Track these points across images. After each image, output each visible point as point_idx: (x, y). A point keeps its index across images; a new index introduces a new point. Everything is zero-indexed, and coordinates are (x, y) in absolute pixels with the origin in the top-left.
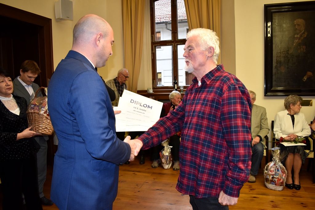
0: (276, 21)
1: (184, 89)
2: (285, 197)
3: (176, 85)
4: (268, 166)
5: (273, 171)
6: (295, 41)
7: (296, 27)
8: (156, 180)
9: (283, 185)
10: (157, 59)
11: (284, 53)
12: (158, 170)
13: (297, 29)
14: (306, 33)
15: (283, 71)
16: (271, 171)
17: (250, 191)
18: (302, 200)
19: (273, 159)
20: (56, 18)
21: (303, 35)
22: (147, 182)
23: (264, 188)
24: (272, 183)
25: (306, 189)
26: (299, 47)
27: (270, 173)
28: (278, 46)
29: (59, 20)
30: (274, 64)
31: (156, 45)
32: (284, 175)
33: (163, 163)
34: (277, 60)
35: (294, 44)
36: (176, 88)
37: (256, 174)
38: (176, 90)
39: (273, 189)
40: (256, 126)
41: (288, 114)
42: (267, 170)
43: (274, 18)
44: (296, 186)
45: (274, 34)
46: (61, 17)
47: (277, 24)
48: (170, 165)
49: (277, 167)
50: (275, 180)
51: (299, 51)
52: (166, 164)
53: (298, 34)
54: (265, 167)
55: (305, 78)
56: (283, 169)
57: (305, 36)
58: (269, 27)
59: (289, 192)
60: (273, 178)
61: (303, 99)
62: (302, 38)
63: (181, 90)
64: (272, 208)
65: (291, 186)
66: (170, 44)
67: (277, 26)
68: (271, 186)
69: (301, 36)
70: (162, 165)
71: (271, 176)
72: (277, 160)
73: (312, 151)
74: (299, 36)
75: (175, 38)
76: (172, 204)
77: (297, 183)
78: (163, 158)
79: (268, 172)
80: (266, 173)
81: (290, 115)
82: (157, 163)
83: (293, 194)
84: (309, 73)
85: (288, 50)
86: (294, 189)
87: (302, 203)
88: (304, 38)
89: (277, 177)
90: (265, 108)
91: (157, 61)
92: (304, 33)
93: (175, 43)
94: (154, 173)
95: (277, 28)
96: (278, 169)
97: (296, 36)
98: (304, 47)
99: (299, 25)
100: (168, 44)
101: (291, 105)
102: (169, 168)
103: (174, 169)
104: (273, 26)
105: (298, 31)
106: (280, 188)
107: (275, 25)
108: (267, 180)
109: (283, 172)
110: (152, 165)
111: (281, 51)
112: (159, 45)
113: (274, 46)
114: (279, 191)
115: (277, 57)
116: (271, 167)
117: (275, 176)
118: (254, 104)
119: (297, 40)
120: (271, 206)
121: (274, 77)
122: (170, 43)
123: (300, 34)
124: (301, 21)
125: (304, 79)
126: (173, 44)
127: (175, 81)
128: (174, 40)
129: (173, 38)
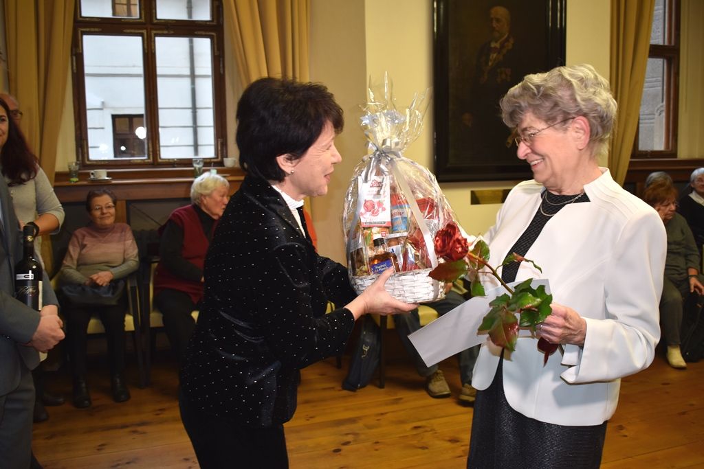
1: (204, 166)
6: (491, 57)
7: (494, 26)
11: (470, 81)
13: (495, 28)
14: (512, 41)
15: (470, 124)
21: (506, 44)
26: (498, 70)
30: (452, 107)
31: (88, 30)
35: (490, 64)
51: (499, 80)
53: (496, 42)
55: (510, 140)
57: (510, 46)
62: (504, 51)
63: (195, 169)
66: (133, 31)
69: (502, 46)
74: (498, 45)
85: (478, 77)
88: (508, 51)
92: (507, 40)
93: (151, 29)
97: (493, 45)
98: (508, 71)
99: (498, 20)
100: (128, 31)
105: (497, 35)
112: (96, 30)
115: (457, 89)
119: (495, 55)
121: (451, 137)
123: (501, 40)
124: (501, 12)
125: (508, 143)
126: (144, 32)
128: (145, 19)
129: (143, 12)
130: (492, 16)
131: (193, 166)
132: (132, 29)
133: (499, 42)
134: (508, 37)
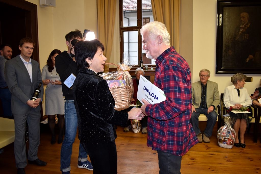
0: (226, 14)
1: (148, 67)
2: (235, 154)
3: (142, 64)
4: (221, 129)
5: (225, 133)
6: (240, 30)
7: (242, 19)
8: (130, 142)
9: (233, 144)
10: (124, 42)
11: (231, 39)
12: (129, 134)
13: (242, 20)
14: (249, 24)
15: (231, 54)
16: (223, 133)
17: (207, 150)
18: (249, 155)
19: (225, 124)
20: (41, 4)
21: (247, 26)
22: (123, 144)
23: (217, 147)
24: (224, 143)
25: (250, 147)
26: (243, 35)
27: (223, 135)
28: (227, 34)
29: (44, 6)
30: (224, 48)
31: (124, 30)
32: (234, 136)
33: (134, 128)
34: (226, 45)
35: (240, 33)
36: (142, 66)
37: (211, 136)
38: (142, 68)
39: (225, 147)
40: (210, 97)
41: (235, 88)
42: (220, 132)
43: (224, 11)
44: (242, 145)
45: (224, 24)
46: (46, 4)
47: (227, 16)
48: (139, 130)
49: (228, 130)
50: (226, 140)
51: (243, 38)
52: (136, 129)
53: (243, 25)
54: (218, 130)
55: (248, 60)
56: (233, 132)
57: (249, 26)
58: (221, 18)
59: (237, 150)
60: (225, 138)
61: (247, 77)
62: (246, 28)
63: (146, 68)
64: (227, 162)
65: (238, 145)
67: (226, 17)
68: (223, 145)
69: (245, 26)
70: (133, 130)
71: (223, 138)
72: (228, 125)
73: (254, 117)
74: (243, 26)
75: (140, 24)
76: (147, 162)
77: (242, 142)
78: (134, 124)
79: (221, 134)
80: (219, 135)
81: (236, 89)
82: (128, 128)
83: (241, 151)
84: (251, 56)
85: (235, 37)
86: (240, 147)
87: (249, 158)
88: (248, 28)
89: (228, 138)
90: (217, 84)
91: (124, 44)
92: (247, 24)
94: (127, 137)
95: (226, 19)
96: (229, 131)
97: (241, 26)
98: (248, 35)
99: (243, 17)
100: (134, 30)
101: (238, 81)
102: (138, 132)
103: (142, 133)
104: (224, 17)
105: (243, 22)
106: (230, 147)
107: (225, 16)
108: (220, 140)
109: (233, 134)
110: (124, 130)
111: (230, 38)
112: (126, 30)
113: (224, 33)
114: (229, 149)
115: (226, 42)
116: (224, 130)
117: (226, 137)
118: (208, 80)
119: (242, 30)
120: (226, 161)
121: (223, 59)
122: (136, 29)
124: (245, 14)
126: (138, 30)
127: (141, 61)
128: (139, 26)
129: (138, 24)
130: (241, 16)
131: (145, 67)
132: (135, 29)
133: (244, 25)
134: (248, 23)
